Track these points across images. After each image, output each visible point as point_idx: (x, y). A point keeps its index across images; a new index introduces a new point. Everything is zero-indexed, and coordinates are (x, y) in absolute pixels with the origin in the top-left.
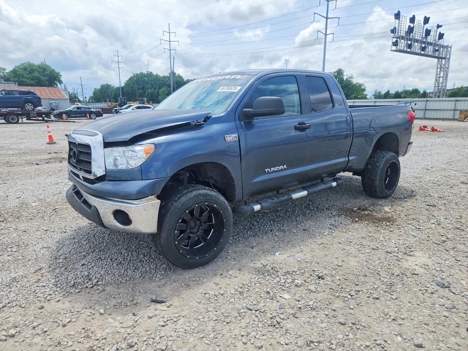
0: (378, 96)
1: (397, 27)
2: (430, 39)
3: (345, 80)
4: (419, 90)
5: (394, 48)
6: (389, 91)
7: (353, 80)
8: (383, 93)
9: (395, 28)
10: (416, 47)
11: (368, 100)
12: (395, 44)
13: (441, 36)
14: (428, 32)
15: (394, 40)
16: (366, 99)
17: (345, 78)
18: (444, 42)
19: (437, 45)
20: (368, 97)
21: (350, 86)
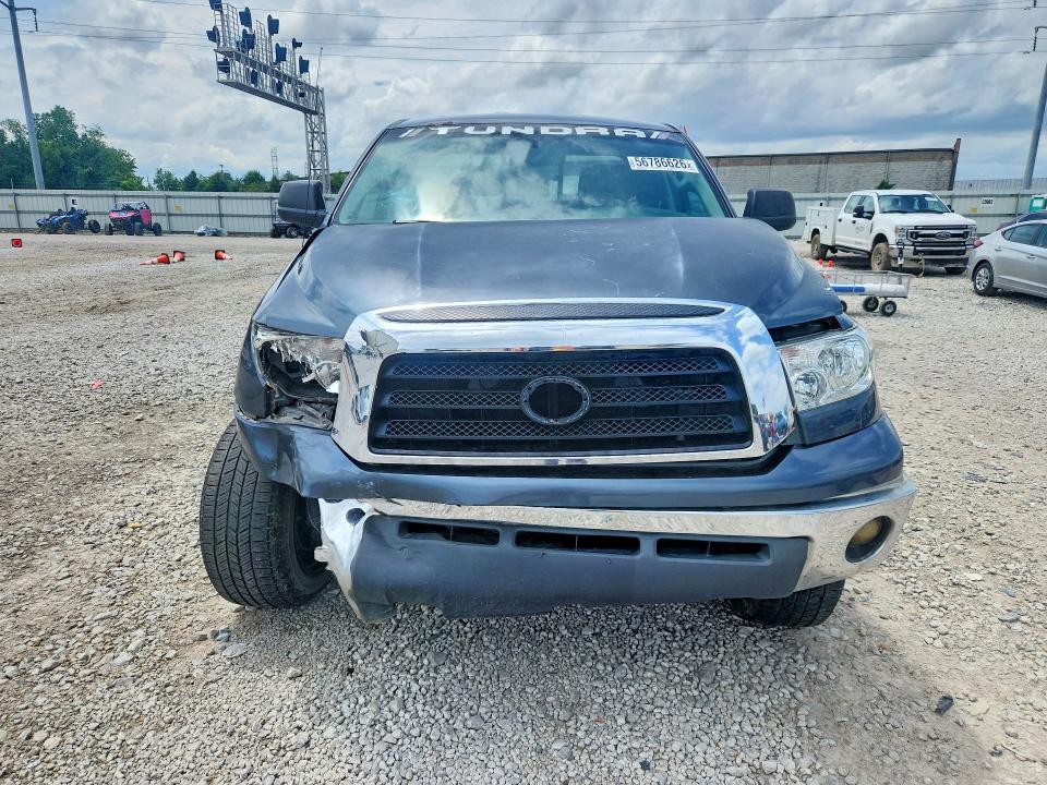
0: (167, 183)
1: (220, 28)
2: (285, 68)
3: (80, 137)
4: (262, 173)
5: (223, 76)
6: (193, 174)
7: (103, 139)
8: (181, 176)
9: (215, 28)
10: (266, 81)
11: (145, 193)
12: (224, 67)
13: (304, 66)
14: (281, 54)
15: (221, 57)
16: (142, 188)
17: (80, 132)
18: (311, 78)
19: (301, 83)
20: (145, 184)
21: (99, 154)
